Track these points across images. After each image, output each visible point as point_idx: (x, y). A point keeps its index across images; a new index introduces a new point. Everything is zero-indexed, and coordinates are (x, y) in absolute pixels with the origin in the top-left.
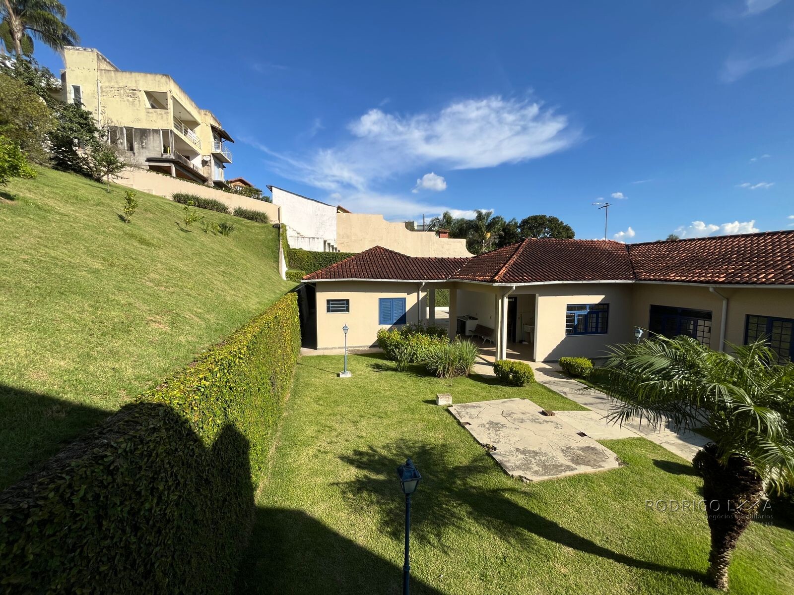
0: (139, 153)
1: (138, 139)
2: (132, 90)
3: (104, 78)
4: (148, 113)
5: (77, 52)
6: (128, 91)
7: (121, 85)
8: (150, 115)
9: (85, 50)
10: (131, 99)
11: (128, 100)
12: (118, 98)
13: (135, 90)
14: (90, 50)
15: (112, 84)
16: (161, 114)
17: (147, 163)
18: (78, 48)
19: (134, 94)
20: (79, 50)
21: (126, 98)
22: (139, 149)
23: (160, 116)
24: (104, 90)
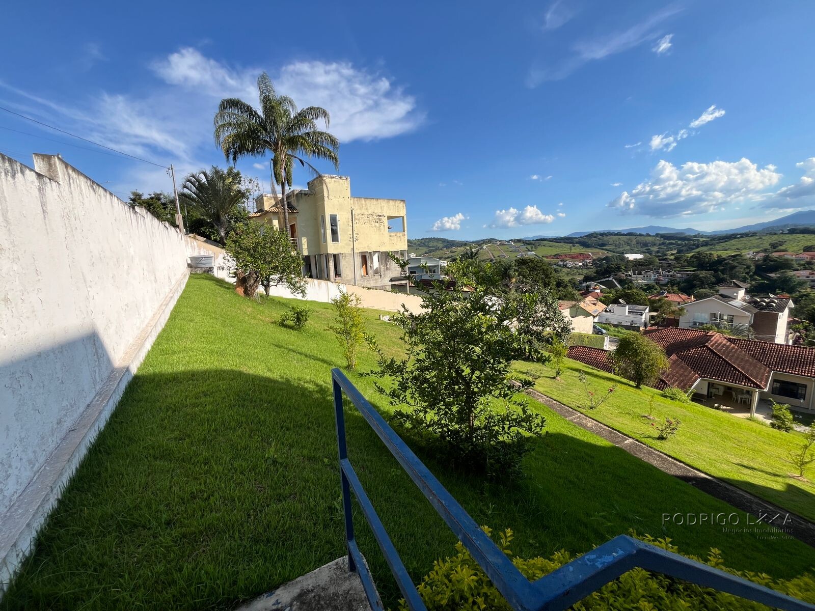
0: (384, 274)
1: (383, 261)
2: (379, 216)
3: (356, 205)
4: (391, 236)
5: (333, 180)
6: (375, 217)
7: (370, 211)
8: (392, 238)
9: (340, 178)
10: (377, 225)
11: (376, 226)
12: (368, 225)
13: (381, 216)
14: (345, 178)
15: (363, 211)
16: (400, 237)
17: (391, 283)
18: (334, 176)
19: (380, 220)
20: (335, 178)
21: (374, 224)
22: (384, 271)
23: (399, 239)
24: (357, 217)
